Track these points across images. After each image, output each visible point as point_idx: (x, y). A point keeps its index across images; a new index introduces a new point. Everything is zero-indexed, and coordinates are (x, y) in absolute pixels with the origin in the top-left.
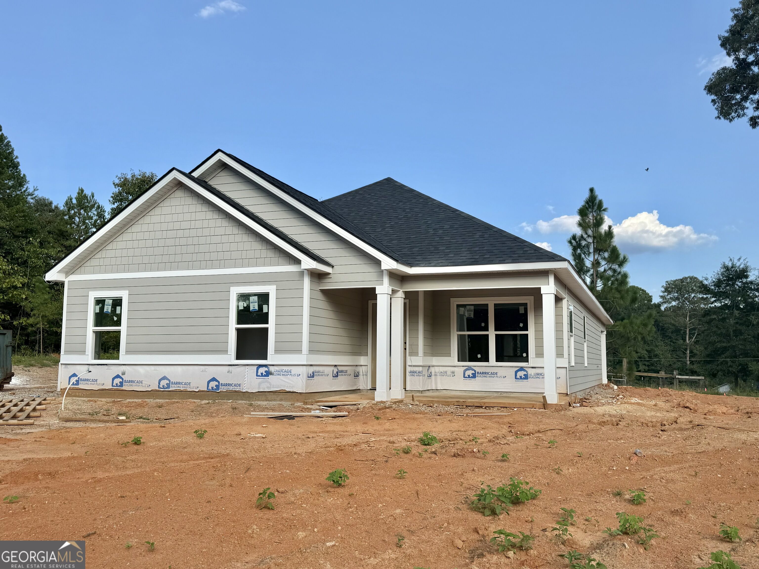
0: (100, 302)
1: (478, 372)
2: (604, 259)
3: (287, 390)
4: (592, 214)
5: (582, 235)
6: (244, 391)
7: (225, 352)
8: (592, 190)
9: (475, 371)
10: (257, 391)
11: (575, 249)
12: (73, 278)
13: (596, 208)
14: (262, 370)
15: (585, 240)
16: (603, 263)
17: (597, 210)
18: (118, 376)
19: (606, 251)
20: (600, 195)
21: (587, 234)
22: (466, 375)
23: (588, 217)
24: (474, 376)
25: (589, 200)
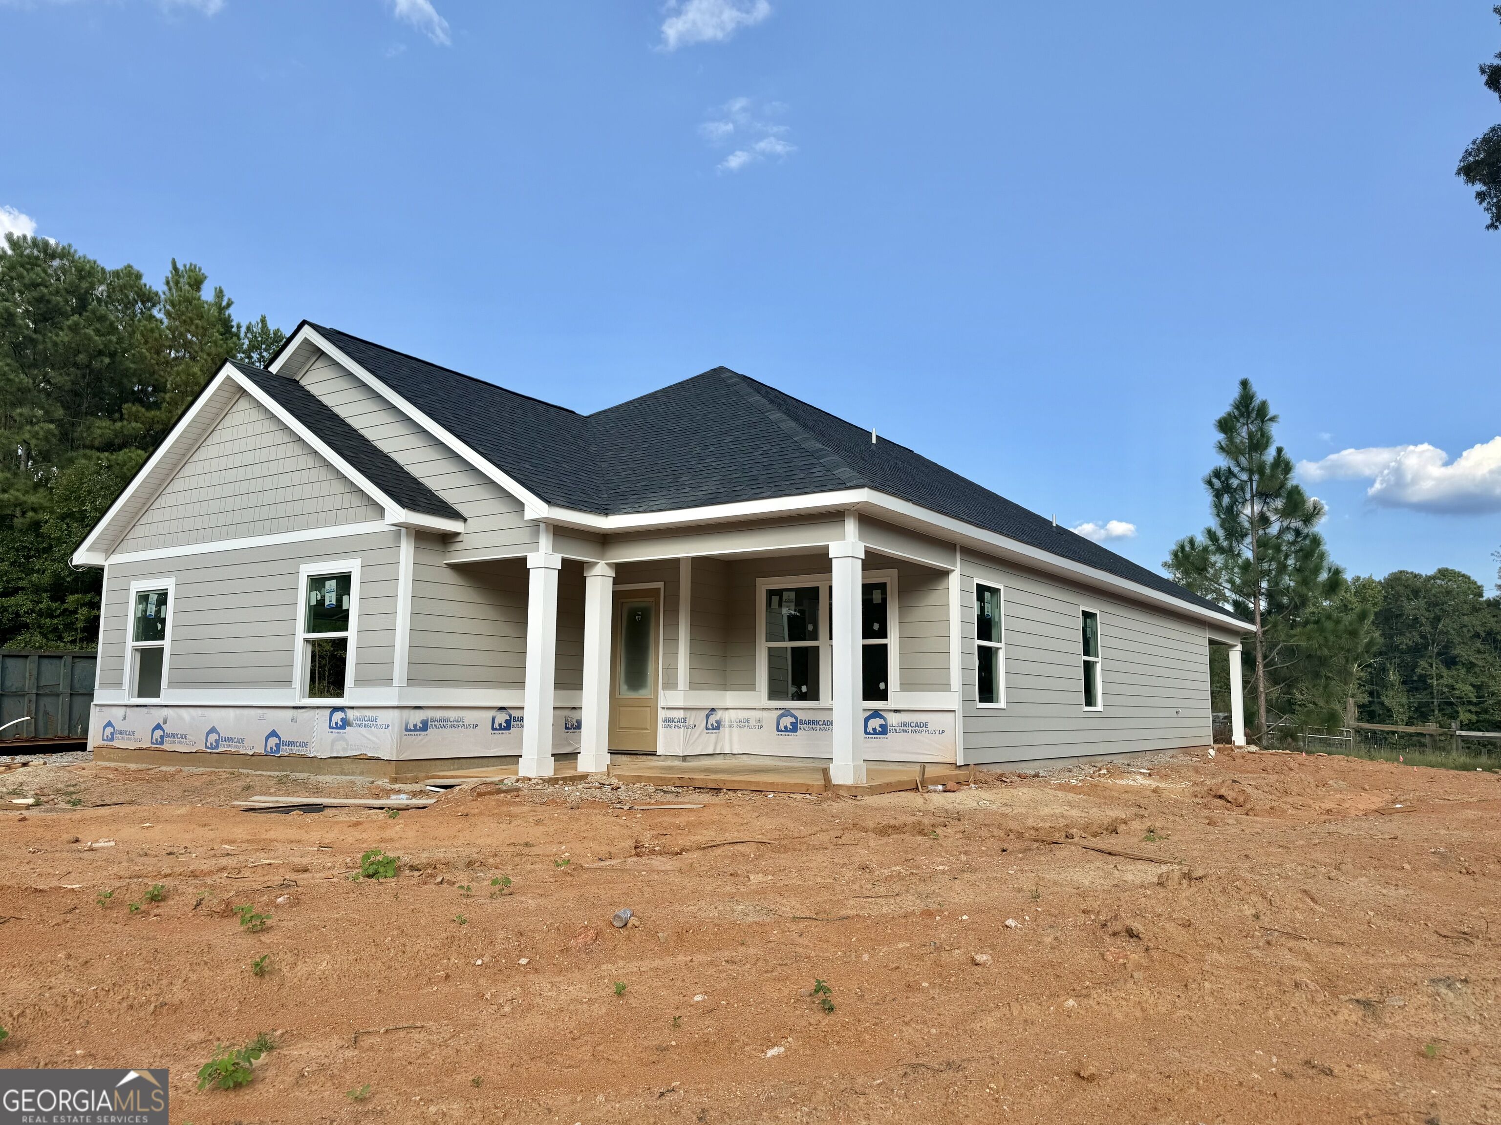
0: (143, 598)
1: (801, 721)
2: (1276, 510)
3: (370, 754)
4: (1246, 427)
5: (1229, 468)
6: (311, 755)
7: (287, 683)
8: (1245, 384)
9: (796, 718)
10: (328, 755)
11: (1218, 495)
12: (116, 559)
13: (1254, 415)
14: (338, 716)
15: (1235, 476)
16: (1273, 518)
17: (1256, 419)
18: (158, 727)
19: (1277, 495)
20: (1260, 394)
21: (1239, 466)
22: (782, 727)
23: (1238, 434)
24: (794, 728)
25: (1240, 403)
